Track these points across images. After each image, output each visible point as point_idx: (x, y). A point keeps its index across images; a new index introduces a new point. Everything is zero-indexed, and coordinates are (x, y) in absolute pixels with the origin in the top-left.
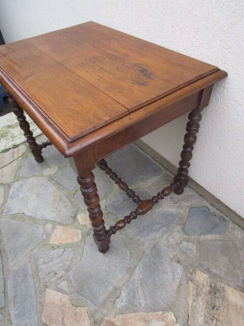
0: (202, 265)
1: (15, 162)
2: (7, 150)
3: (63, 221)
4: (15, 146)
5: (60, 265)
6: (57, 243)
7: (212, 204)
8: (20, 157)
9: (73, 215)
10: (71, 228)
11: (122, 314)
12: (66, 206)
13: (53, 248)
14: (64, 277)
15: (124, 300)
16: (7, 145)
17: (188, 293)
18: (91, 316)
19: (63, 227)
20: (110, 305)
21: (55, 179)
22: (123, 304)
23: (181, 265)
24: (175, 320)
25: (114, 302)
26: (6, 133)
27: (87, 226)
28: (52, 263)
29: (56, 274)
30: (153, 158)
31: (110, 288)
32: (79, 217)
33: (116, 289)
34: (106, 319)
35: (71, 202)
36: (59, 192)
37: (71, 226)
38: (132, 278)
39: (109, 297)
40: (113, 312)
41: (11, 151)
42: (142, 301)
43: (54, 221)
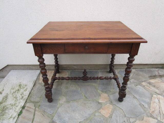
0: (140, 82)
1: (36, 112)
2: (21, 112)
3: (98, 108)
4: (23, 107)
5: (121, 118)
6: (109, 115)
7: (120, 69)
8: (35, 108)
9: (98, 103)
10: (104, 106)
11: (150, 107)
12: (90, 103)
13: (111, 117)
14: (128, 119)
15: (145, 104)
16: (16, 110)
17: (148, 89)
18: (148, 116)
19: (101, 109)
20: (146, 109)
21: (70, 100)
22: (147, 105)
23: (138, 85)
24: (156, 95)
25: (145, 107)
26: (4, 107)
27: (107, 101)
28: (118, 121)
29: (124, 121)
30: (90, 69)
31: (139, 106)
32: (100, 101)
33: (140, 105)
34: (151, 112)
35: (89, 101)
36: (79, 102)
37: (103, 106)
38: (138, 98)
39: (142, 108)
40: (149, 109)
41: (24, 111)
42: (147, 100)
43: (96, 111)
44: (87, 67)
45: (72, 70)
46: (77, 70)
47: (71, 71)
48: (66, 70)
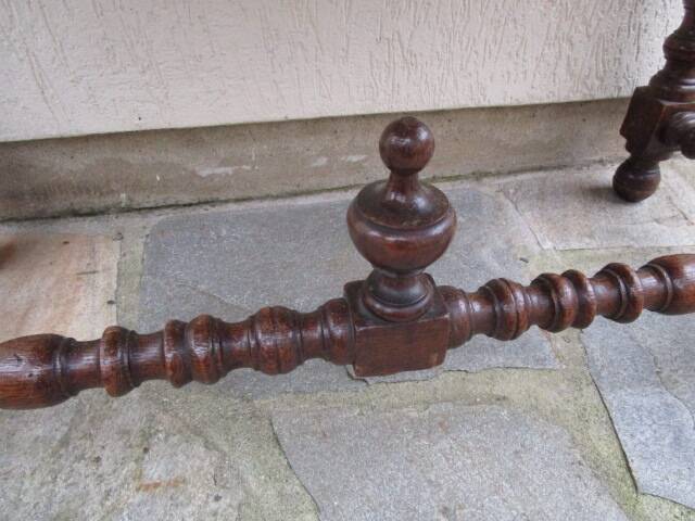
44: (355, 159)
45: (176, 206)
46: (233, 207)
47: (155, 219)
48: (92, 213)
